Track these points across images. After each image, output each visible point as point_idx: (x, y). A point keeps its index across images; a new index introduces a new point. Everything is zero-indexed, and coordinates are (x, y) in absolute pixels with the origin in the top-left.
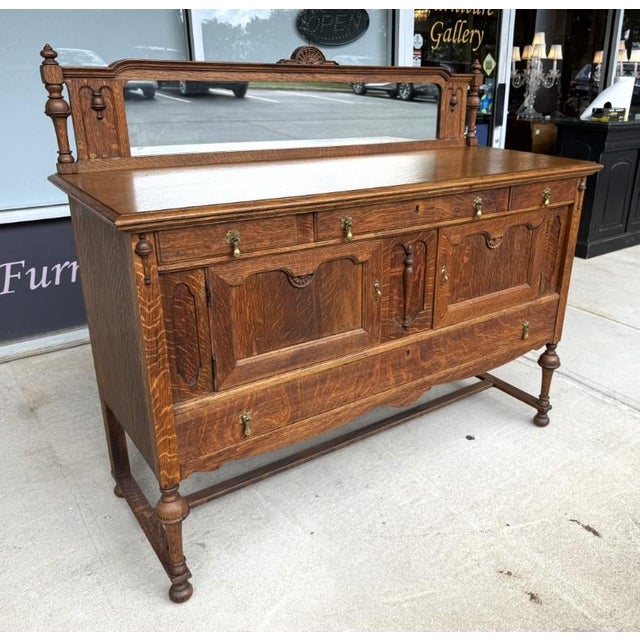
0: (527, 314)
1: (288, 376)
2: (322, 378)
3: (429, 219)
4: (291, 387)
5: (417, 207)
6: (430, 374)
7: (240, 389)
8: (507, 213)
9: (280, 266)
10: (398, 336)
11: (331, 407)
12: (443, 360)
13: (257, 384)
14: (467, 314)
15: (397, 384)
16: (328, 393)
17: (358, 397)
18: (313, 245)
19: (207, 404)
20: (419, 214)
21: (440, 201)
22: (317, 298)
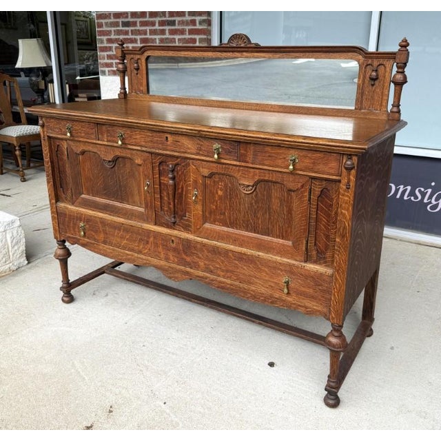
0: (291, 270)
1: (101, 215)
2: (118, 227)
3: (178, 150)
4: (103, 221)
5: (167, 138)
6: (191, 268)
7: (81, 209)
8: (251, 166)
9: (95, 150)
10: (168, 226)
11: (124, 248)
12: (202, 264)
13: (87, 211)
14: (220, 237)
15: (167, 259)
16: (122, 237)
17: (140, 252)
18: (106, 143)
19: (67, 208)
20: (168, 143)
21: (184, 138)
22: (119, 178)
